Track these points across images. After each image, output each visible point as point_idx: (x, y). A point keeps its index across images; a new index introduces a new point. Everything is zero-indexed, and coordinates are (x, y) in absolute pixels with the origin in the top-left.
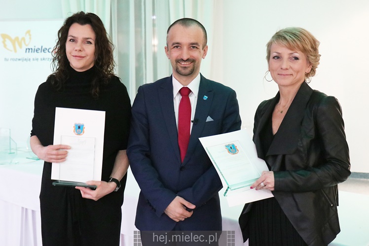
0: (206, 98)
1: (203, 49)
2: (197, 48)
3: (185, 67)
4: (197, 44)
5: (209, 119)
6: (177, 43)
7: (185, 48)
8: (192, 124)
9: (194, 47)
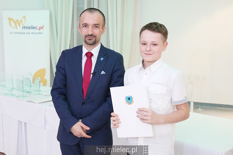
0: (102, 59)
1: (102, 28)
2: (98, 27)
3: (90, 39)
4: (98, 25)
5: (103, 72)
6: (86, 24)
7: (90, 27)
8: (92, 75)
9: (96, 27)
